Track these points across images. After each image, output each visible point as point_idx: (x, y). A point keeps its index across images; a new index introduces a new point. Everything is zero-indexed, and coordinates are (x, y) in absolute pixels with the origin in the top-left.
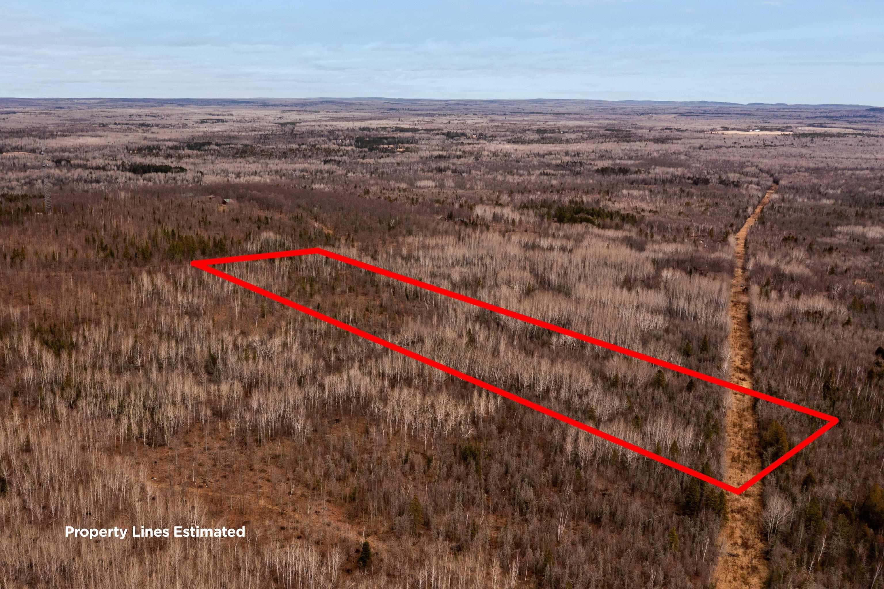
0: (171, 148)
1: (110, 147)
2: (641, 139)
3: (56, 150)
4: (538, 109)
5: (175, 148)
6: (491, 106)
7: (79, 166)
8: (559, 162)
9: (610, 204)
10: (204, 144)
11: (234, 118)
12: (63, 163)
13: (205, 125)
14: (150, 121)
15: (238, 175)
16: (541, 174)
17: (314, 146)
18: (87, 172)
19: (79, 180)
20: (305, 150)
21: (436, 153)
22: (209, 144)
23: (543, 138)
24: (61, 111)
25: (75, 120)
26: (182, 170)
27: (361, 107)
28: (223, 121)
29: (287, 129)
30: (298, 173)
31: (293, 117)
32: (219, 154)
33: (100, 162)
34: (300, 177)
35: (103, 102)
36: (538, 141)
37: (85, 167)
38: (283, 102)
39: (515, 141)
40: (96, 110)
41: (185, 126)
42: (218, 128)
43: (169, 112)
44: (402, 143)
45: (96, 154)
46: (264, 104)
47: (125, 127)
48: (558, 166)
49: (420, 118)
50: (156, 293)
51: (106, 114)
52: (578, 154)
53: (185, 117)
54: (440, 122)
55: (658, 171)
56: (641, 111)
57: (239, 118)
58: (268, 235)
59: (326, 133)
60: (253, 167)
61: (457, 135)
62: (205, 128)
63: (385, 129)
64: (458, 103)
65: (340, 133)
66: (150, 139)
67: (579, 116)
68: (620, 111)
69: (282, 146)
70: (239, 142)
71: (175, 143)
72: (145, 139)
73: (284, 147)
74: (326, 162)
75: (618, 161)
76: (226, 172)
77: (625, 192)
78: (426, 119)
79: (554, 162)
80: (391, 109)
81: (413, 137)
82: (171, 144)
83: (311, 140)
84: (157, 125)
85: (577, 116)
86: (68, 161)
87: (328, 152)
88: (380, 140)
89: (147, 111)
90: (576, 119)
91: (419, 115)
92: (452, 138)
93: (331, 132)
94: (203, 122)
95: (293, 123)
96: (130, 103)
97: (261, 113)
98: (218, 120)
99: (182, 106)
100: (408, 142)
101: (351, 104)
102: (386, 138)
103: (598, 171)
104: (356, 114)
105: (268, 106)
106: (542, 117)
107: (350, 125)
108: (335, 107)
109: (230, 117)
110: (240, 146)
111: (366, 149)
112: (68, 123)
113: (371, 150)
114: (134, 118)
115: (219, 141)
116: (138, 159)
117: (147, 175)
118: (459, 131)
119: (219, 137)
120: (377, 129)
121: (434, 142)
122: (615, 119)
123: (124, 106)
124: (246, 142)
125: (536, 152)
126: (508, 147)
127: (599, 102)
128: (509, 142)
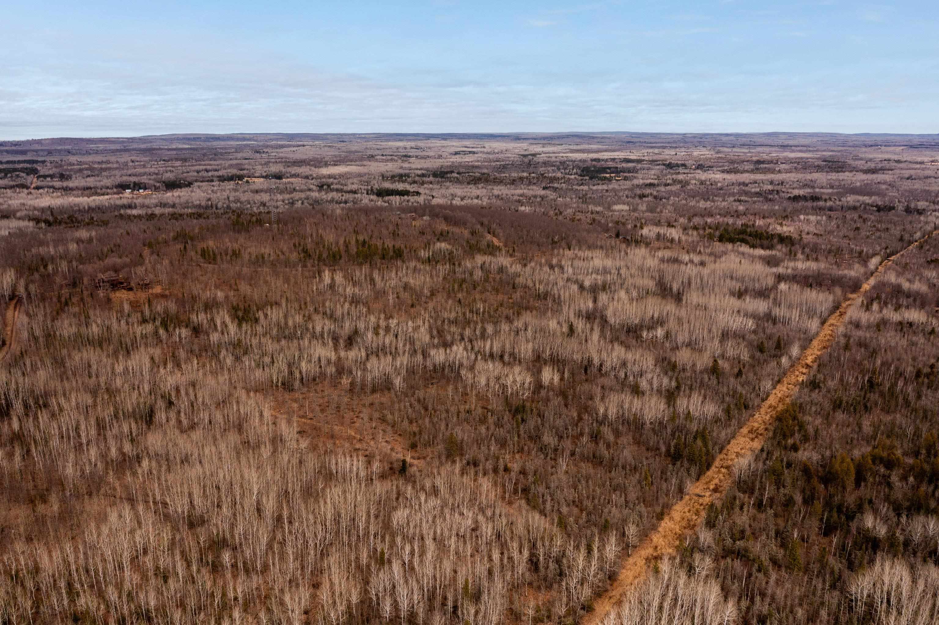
0: (418, 176)
1: (369, 174)
2: (854, 169)
3: (324, 177)
4: (770, 142)
5: (423, 175)
6: (724, 139)
7: (337, 190)
8: (758, 190)
9: (779, 228)
10: (447, 173)
11: (485, 150)
12: (325, 187)
13: (457, 156)
14: (413, 153)
15: (462, 199)
16: (735, 201)
17: (542, 175)
18: (340, 195)
19: (332, 201)
20: (534, 178)
21: (648, 181)
22: (452, 172)
23: (757, 169)
24: (343, 144)
25: (350, 152)
26: (418, 193)
27: (603, 140)
28: (474, 153)
29: (526, 160)
30: (516, 198)
31: (538, 149)
32: (458, 181)
33: (355, 187)
34: (516, 201)
35: (380, 137)
36: (752, 171)
37: (341, 191)
38: (534, 136)
39: (729, 172)
40: (370, 144)
41: (440, 157)
42: (468, 159)
43: (432, 145)
44: (624, 172)
45: (355, 181)
46: (517, 138)
47: (390, 157)
48: (757, 193)
49: (651, 150)
50: (332, 286)
51: (378, 147)
52: (782, 183)
53: (443, 149)
54: (668, 155)
55: (851, 199)
56: (870, 143)
57: (489, 150)
58: (443, 245)
59: (558, 163)
60: (479, 192)
61: (678, 165)
62: (457, 159)
63: (613, 160)
64: (695, 136)
65: (571, 163)
66: (405, 169)
67: (806, 148)
68: (851, 144)
69: (514, 175)
70: (477, 170)
71: (424, 172)
72: (401, 168)
73: (516, 175)
74: (544, 188)
75: (817, 190)
76: (453, 196)
77: (802, 217)
78: (656, 151)
79: (753, 190)
80: (629, 142)
81: (634, 167)
82: (419, 172)
83: (542, 170)
84: (417, 157)
85: (805, 149)
86: (329, 186)
87: (553, 180)
88: (604, 170)
89: (413, 144)
90: (801, 151)
91: (652, 147)
92: (671, 168)
93: (562, 163)
94: (456, 153)
95: (534, 155)
96: (402, 138)
97: (511, 145)
98: (470, 152)
99: (445, 139)
100: (629, 172)
101: (593, 138)
102: (609, 168)
103: (790, 198)
104: (594, 147)
105: (519, 139)
106: (767, 149)
107: (584, 156)
108: (578, 140)
109: (482, 150)
110: (477, 175)
111: (587, 178)
112: (343, 154)
113: (591, 178)
114: (400, 150)
115: (462, 170)
116: (387, 185)
117: (386, 198)
118: (679, 162)
119: (463, 167)
120: (606, 160)
121: (653, 172)
122: (839, 151)
123: (395, 140)
124: (485, 171)
125: (742, 181)
126: (719, 176)
127: (832, 135)
128: (723, 172)
